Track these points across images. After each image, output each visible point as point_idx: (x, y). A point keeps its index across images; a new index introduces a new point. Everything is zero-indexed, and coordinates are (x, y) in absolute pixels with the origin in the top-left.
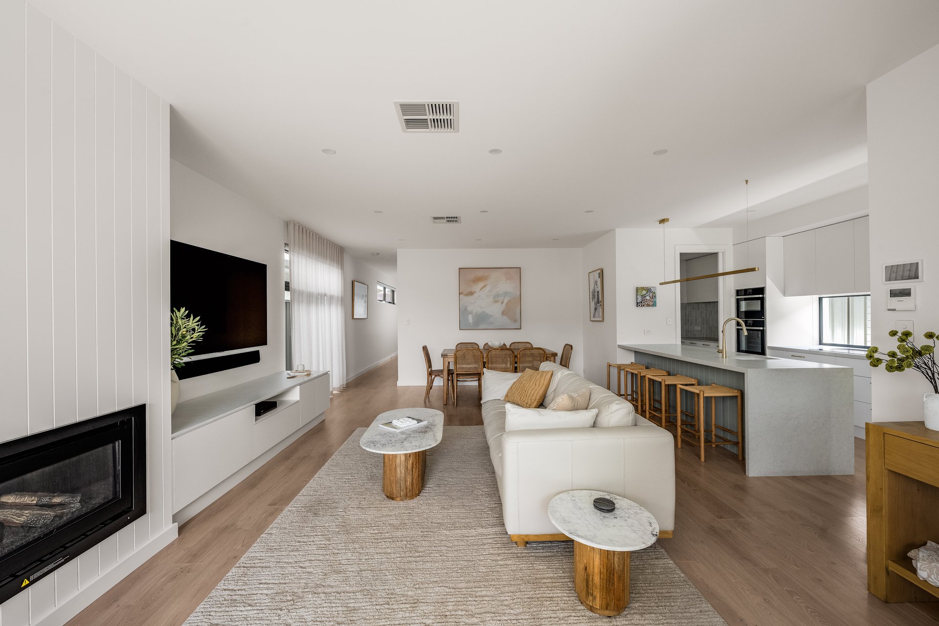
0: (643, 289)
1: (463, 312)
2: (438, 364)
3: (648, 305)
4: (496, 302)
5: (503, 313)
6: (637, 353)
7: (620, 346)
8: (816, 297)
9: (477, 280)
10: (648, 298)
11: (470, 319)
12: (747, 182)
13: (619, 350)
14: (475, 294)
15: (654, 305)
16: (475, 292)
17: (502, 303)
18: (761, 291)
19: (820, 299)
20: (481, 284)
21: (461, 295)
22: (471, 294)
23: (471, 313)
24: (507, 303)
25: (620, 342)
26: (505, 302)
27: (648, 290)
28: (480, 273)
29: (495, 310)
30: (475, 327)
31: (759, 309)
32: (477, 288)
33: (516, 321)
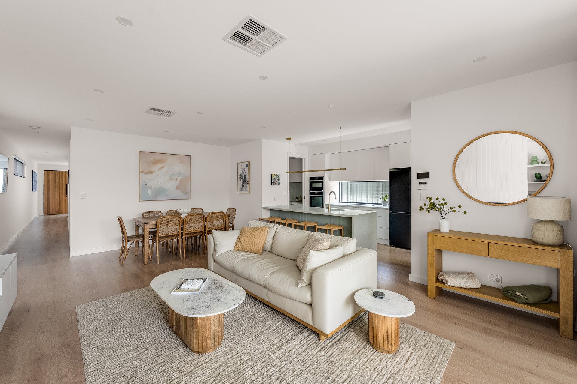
0: (274, 174)
1: (142, 187)
2: (130, 232)
3: (277, 184)
4: (172, 179)
5: (177, 188)
6: (271, 210)
7: (264, 208)
8: (338, 182)
9: (156, 162)
10: (276, 180)
11: (150, 192)
12: (341, 127)
13: (263, 210)
14: (154, 173)
15: (279, 184)
16: (154, 171)
17: (177, 180)
18: (322, 178)
19: (340, 182)
20: (159, 166)
21: (141, 174)
22: (151, 172)
23: (150, 188)
24: (180, 181)
25: (264, 205)
26: (179, 180)
27: (277, 175)
28: (159, 157)
29: (171, 186)
30: (155, 198)
31: (321, 186)
32: (156, 168)
33: (186, 194)
